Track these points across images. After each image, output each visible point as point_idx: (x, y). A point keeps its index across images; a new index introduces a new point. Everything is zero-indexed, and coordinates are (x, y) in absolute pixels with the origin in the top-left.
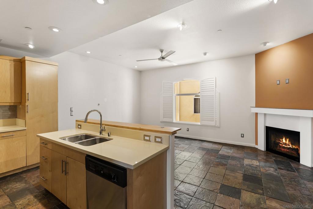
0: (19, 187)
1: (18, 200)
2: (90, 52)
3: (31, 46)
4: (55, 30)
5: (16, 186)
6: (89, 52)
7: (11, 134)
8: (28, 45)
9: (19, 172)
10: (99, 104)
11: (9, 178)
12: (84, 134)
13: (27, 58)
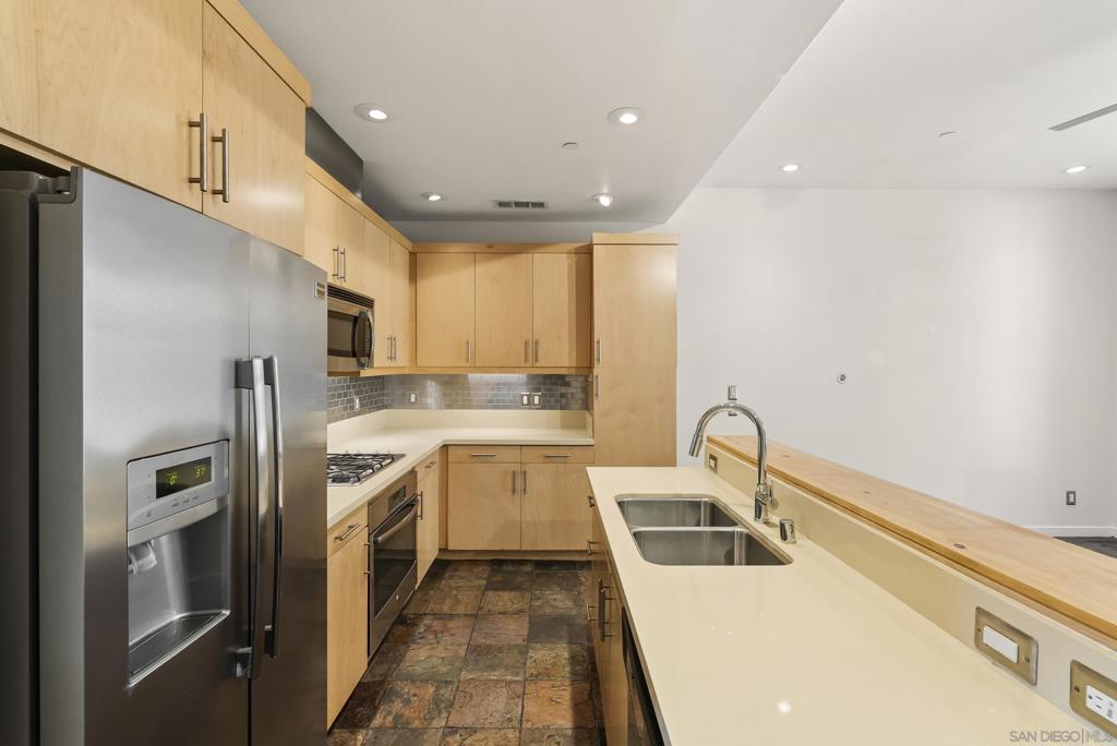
0: (559, 604)
1: (538, 645)
2: (795, 164)
3: (605, 201)
4: (628, 118)
5: (555, 599)
6: (791, 168)
7: (562, 452)
8: (598, 200)
9: (579, 562)
10: (843, 378)
11: (555, 568)
12: (706, 496)
13: (597, 237)
